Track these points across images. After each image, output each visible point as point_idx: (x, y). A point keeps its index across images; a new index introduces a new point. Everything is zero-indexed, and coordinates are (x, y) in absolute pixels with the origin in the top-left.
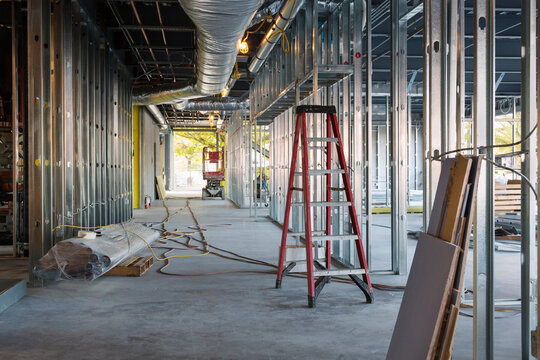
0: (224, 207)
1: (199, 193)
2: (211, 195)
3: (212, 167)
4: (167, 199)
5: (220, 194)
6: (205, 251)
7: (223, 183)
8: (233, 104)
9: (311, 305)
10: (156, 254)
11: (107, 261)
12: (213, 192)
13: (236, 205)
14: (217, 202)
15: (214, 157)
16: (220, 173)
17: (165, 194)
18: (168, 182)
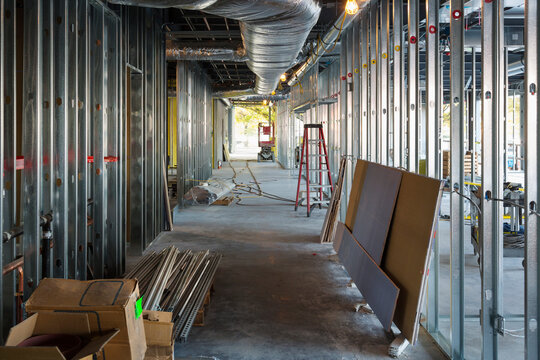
0: (274, 168)
1: (256, 157)
2: (264, 159)
3: (266, 138)
4: (232, 161)
5: (271, 158)
6: (260, 195)
7: (273, 149)
8: (280, 95)
9: (308, 216)
10: (234, 196)
11: (215, 196)
12: (266, 156)
13: (283, 167)
14: (269, 164)
15: (267, 130)
16: (272, 142)
17: (230, 156)
18: (230, 146)
